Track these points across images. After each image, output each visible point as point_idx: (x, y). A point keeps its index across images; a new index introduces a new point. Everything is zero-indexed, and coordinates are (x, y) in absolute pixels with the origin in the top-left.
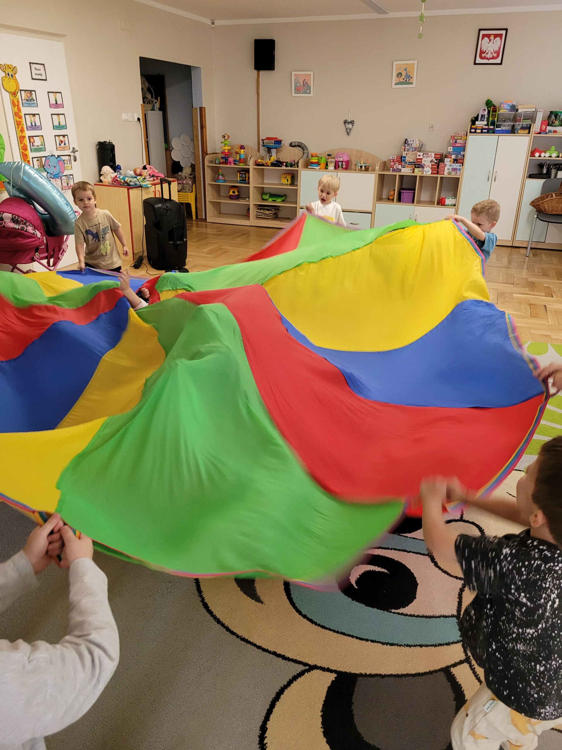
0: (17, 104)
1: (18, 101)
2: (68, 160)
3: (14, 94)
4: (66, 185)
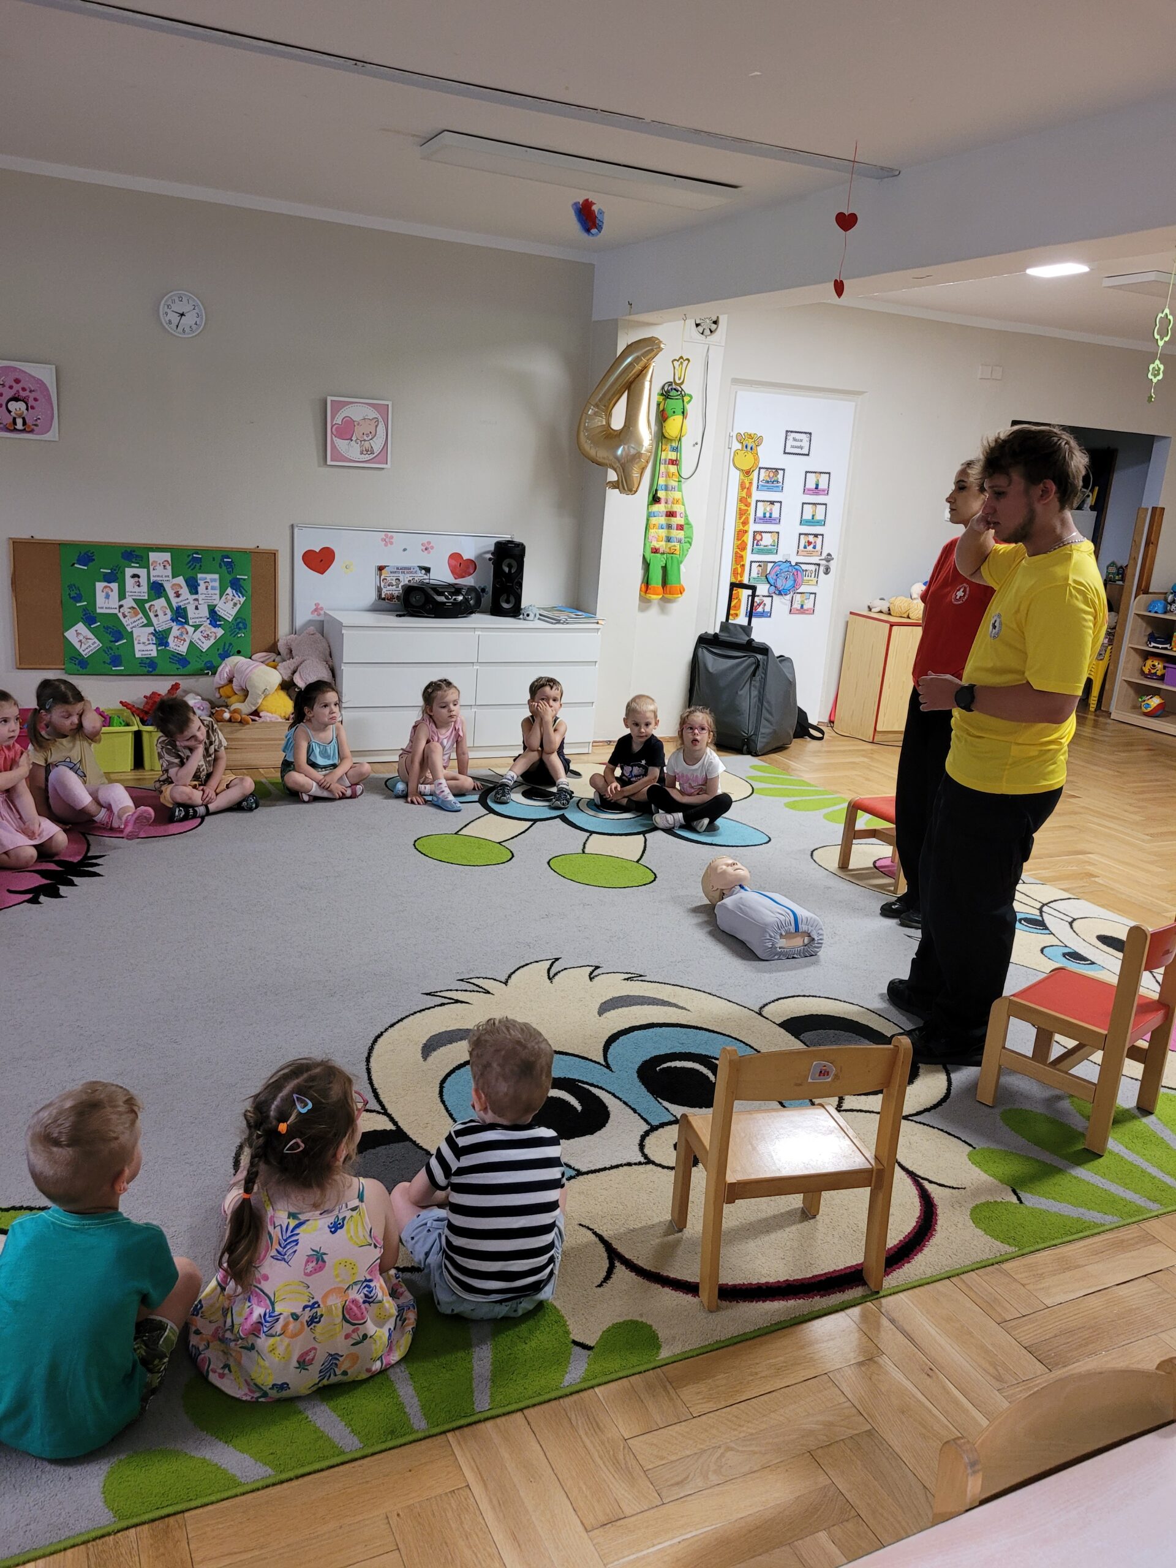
0: (747, 486)
1: (751, 483)
2: (814, 570)
3: (748, 473)
4: (799, 607)
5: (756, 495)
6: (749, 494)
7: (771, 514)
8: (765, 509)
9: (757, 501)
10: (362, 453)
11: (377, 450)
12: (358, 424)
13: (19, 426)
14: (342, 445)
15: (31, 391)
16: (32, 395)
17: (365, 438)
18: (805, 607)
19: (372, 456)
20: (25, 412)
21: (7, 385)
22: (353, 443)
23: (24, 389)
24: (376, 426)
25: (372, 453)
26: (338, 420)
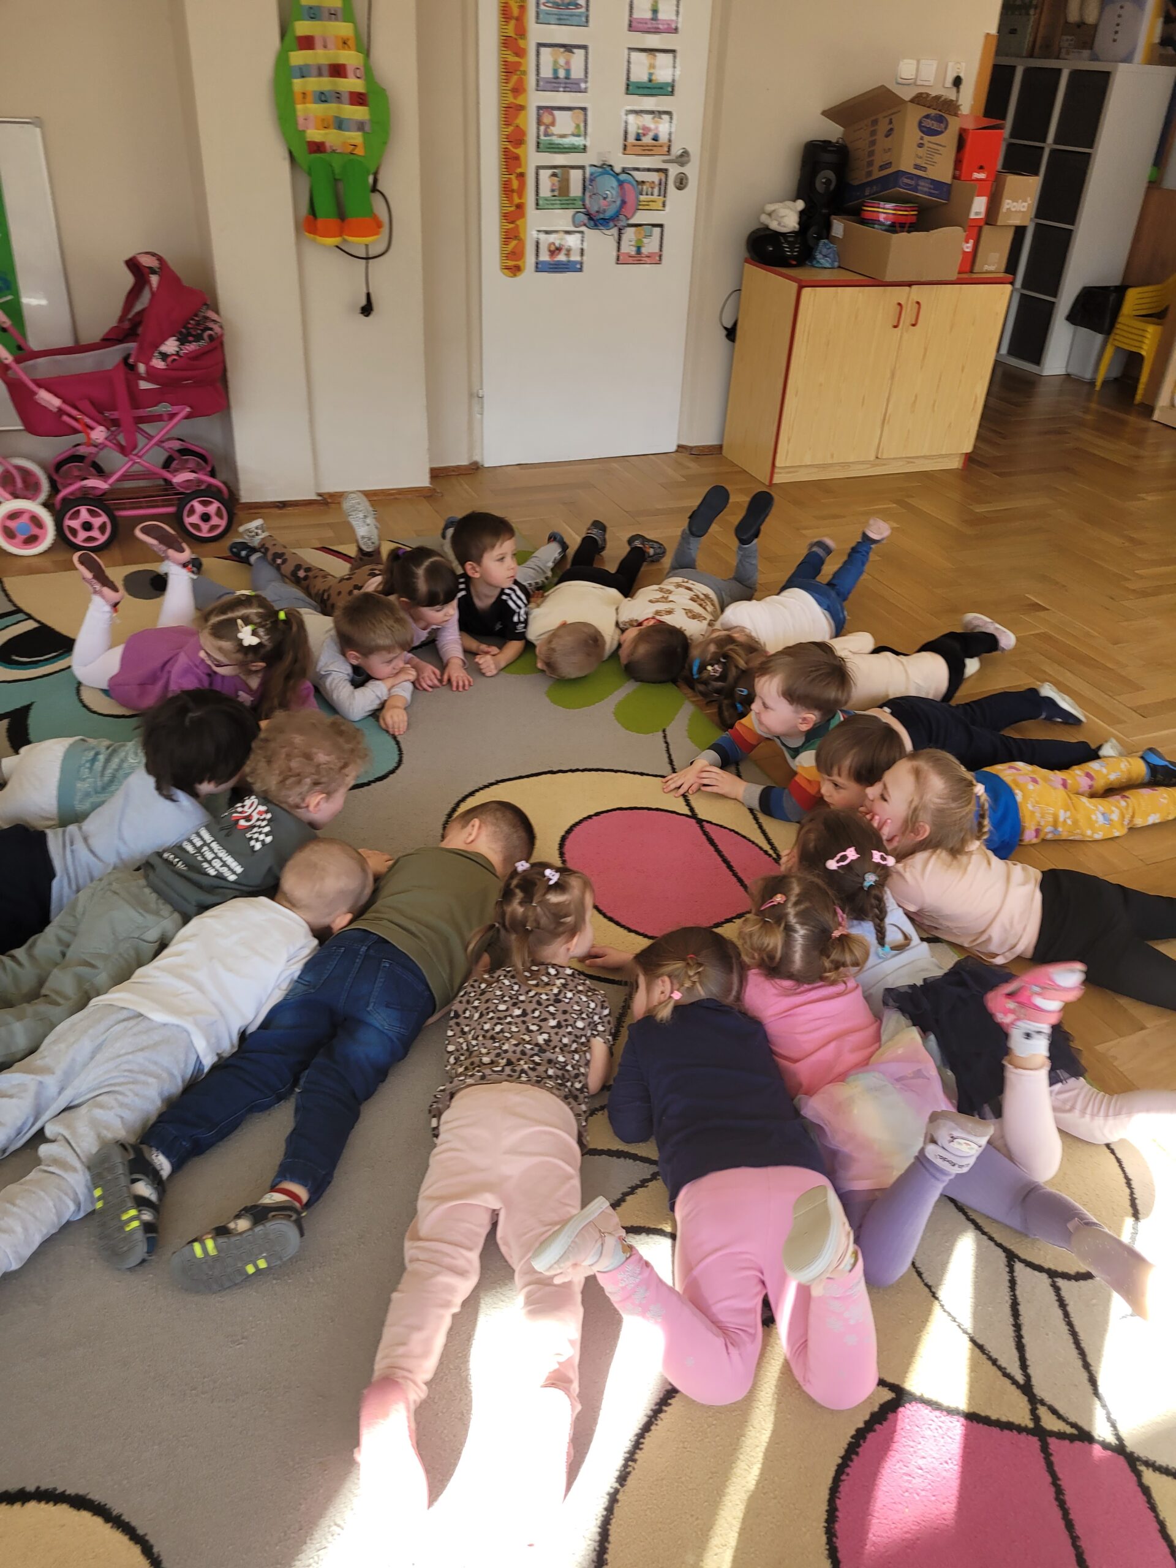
0: (516, 13)
1: (523, 6)
2: (657, 182)
4: (632, 251)
5: (536, 32)
6: (521, 32)
7: (568, 71)
8: (555, 62)
9: (540, 45)
18: (645, 251)
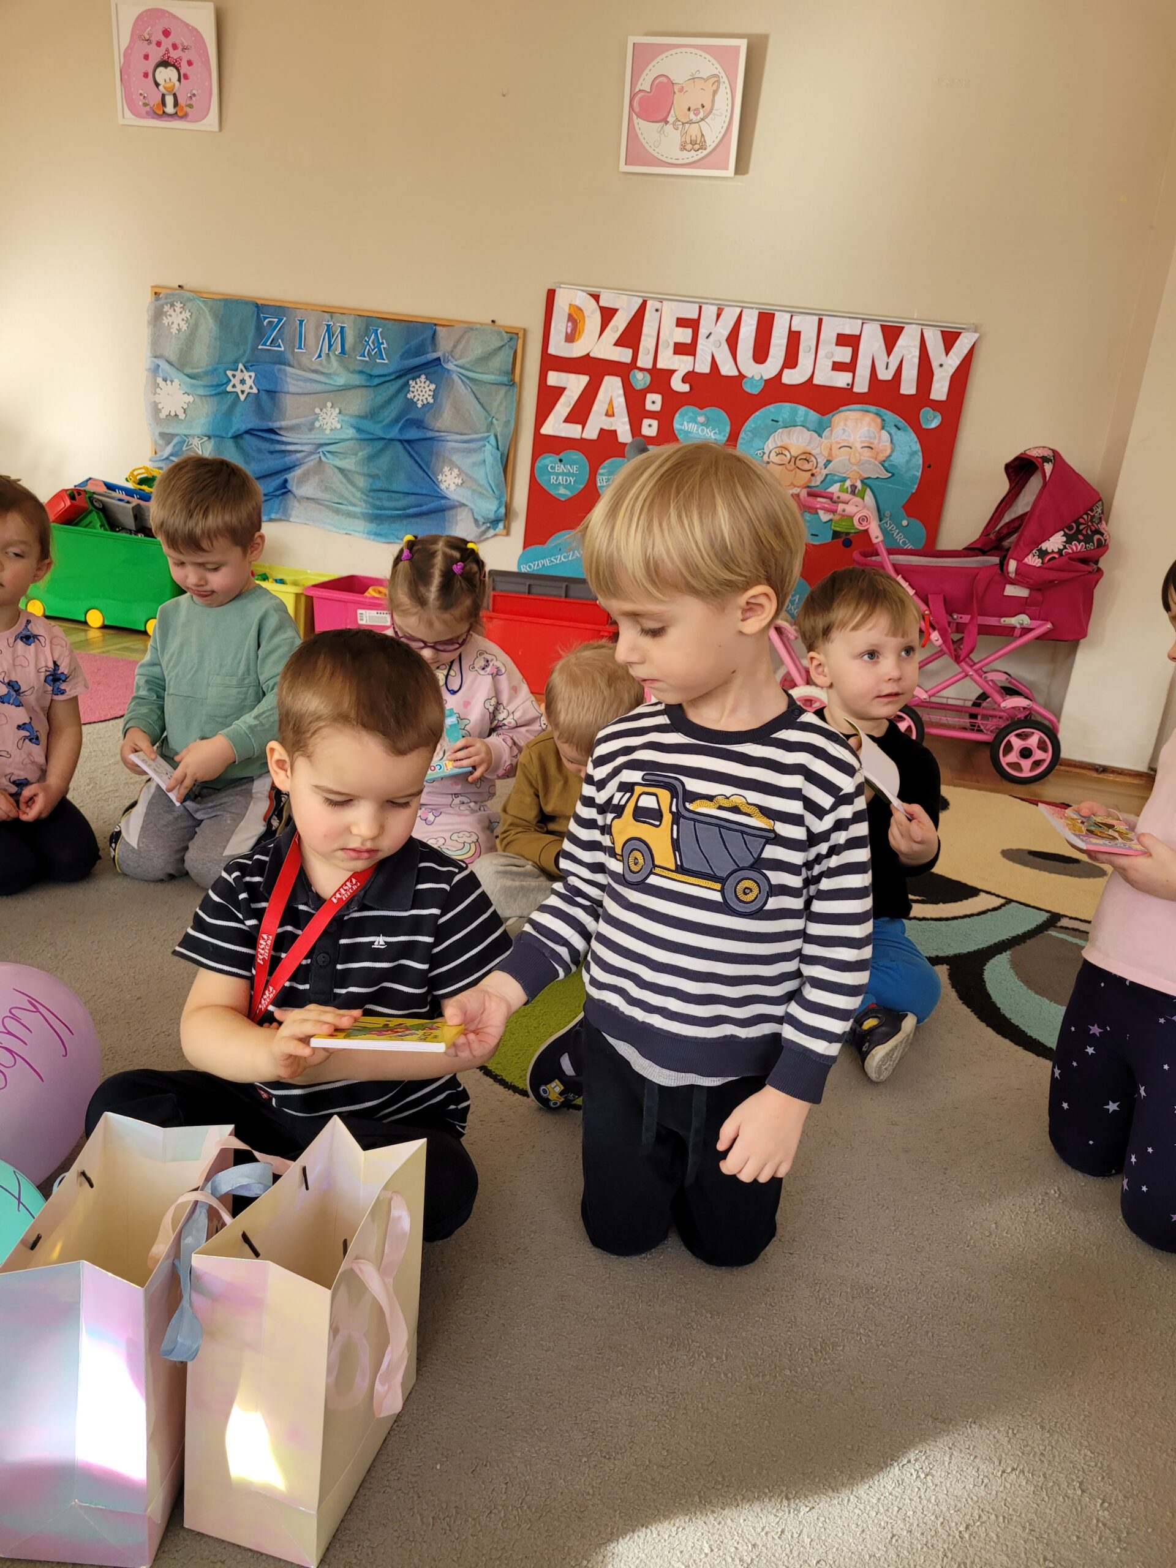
10: (683, 148)
11: (711, 141)
12: (681, 90)
13: (170, 109)
14: (647, 131)
15: (184, 49)
16: (185, 56)
17: (692, 116)
19: (702, 154)
20: (177, 83)
21: (154, 40)
22: (669, 127)
23: (175, 47)
24: (715, 93)
25: (703, 147)
26: (645, 84)
